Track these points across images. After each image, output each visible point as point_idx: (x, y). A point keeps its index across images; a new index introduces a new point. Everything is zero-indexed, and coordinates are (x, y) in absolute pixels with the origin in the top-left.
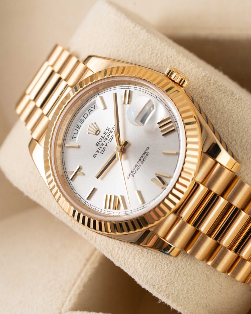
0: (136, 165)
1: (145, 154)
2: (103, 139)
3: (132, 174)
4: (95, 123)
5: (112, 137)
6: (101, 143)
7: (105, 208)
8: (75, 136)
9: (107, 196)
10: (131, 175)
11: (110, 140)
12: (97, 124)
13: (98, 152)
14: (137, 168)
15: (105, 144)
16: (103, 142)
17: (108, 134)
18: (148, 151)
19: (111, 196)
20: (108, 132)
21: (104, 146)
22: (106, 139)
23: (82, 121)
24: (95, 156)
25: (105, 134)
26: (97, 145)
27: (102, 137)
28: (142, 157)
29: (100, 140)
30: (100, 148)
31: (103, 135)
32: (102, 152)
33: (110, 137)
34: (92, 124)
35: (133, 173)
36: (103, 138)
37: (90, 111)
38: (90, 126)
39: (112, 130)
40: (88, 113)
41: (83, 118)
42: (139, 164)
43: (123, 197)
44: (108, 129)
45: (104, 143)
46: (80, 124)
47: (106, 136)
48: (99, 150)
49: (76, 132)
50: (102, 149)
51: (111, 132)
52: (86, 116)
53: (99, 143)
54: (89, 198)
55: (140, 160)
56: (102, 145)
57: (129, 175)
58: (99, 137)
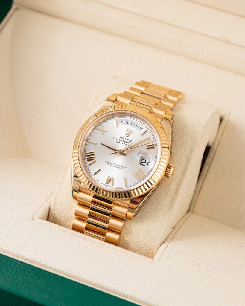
0: (114, 164)
1: (121, 167)
6: (122, 139)
7: (87, 154)
8: (123, 122)
9: (93, 152)
11: (125, 144)
12: (132, 133)
13: (117, 139)
15: (122, 142)
16: (123, 140)
17: (128, 142)
19: (94, 155)
24: (114, 138)
26: (120, 137)
29: (123, 139)
30: (119, 140)
31: (126, 139)
32: (117, 142)
33: (126, 144)
34: (131, 131)
37: (139, 127)
38: (130, 129)
39: (130, 144)
40: (137, 126)
41: (133, 124)
43: (95, 161)
47: (126, 141)
49: (125, 122)
51: (129, 143)
52: (135, 125)
54: (90, 142)
55: (118, 165)
56: (121, 140)
57: (108, 162)
58: (125, 137)
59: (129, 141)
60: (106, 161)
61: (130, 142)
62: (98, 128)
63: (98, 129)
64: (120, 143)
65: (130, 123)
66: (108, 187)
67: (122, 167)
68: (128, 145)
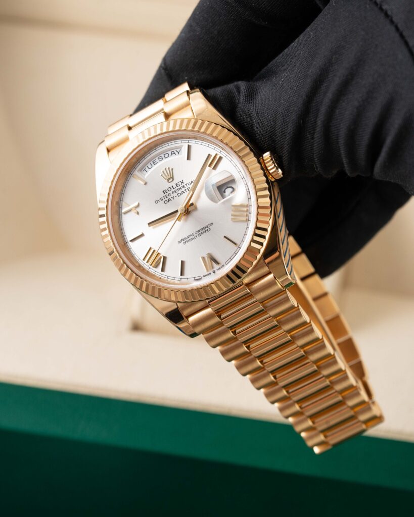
0: (193, 234)
1: (206, 229)
2: (173, 190)
3: (184, 241)
4: (172, 169)
5: (183, 192)
6: (169, 192)
7: (144, 259)
8: (147, 169)
9: (150, 248)
11: (179, 195)
12: (173, 170)
13: (161, 199)
14: (192, 237)
15: (172, 196)
16: (171, 192)
17: (179, 187)
18: (210, 227)
19: (154, 251)
20: (181, 186)
21: (170, 197)
22: (175, 191)
23: (161, 159)
24: (157, 202)
25: (177, 185)
26: (164, 193)
27: (172, 186)
28: (202, 229)
29: (169, 189)
30: (165, 197)
31: (175, 186)
32: (166, 202)
33: (180, 192)
35: (186, 240)
36: (173, 188)
37: (173, 153)
38: (165, 169)
39: (186, 186)
40: (170, 155)
41: (163, 157)
42: (195, 235)
43: (165, 258)
44: (182, 182)
45: (171, 194)
46: (157, 160)
47: (177, 188)
48: (163, 198)
50: (167, 199)
51: (183, 187)
52: (167, 156)
53: (167, 191)
54: (132, 241)
55: (199, 231)
56: (169, 195)
57: (181, 240)
58: (170, 185)
59: (180, 183)
60: (179, 242)
61: (183, 184)
62: (124, 210)
63: (126, 213)
64: (172, 199)
66: (216, 271)
67: (207, 227)
68: (185, 191)
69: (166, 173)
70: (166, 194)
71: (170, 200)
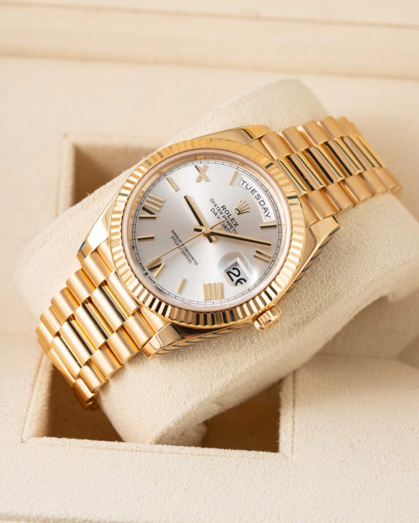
0: (183, 245)
1: (191, 259)
2: (226, 216)
6: (223, 212)
8: (245, 184)
10: (174, 235)
11: (223, 223)
12: (248, 213)
13: (215, 205)
15: (221, 216)
16: (224, 214)
17: (231, 222)
18: (193, 262)
22: (226, 219)
23: (258, 197)
24: (212, 201)
25: (232, 219)
26: (223, 207)
27: (230, 215)
29: (227, 212)
30: (218, 209)
32: (213, 210)
33: (226, 224)
34: (249, 208)
35: (175, 238)
36: (228, 216)
37: (266, 209)
38: (248, 204)
39: (233, 229)
40: (264, 207)
41: (260, 200)
42: (183, 248)
44: (236, 225)
45: (222, 215)
47: (229, 220)
48: (217, 207)
49: (248, 187)
50: (216, 211)
51: (232, 227)
52: (262, 203)
53: (225, 210)
55: (187, 251)
56: (221, 213)
58: (232, 212)
59: (235, 223)
60: (173, 231)
61: (234, 226)
64: (217, 216)
65: (256, 194)
66: (148, 276)
67: (193, 258)
68: (227, 229)
69: (243, 206)
70: (222, 209)
71: (216, 214)
